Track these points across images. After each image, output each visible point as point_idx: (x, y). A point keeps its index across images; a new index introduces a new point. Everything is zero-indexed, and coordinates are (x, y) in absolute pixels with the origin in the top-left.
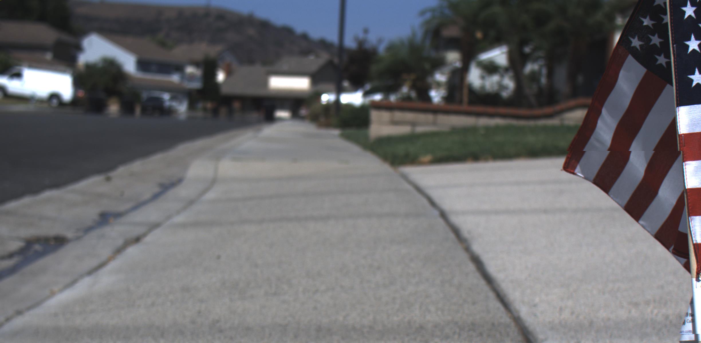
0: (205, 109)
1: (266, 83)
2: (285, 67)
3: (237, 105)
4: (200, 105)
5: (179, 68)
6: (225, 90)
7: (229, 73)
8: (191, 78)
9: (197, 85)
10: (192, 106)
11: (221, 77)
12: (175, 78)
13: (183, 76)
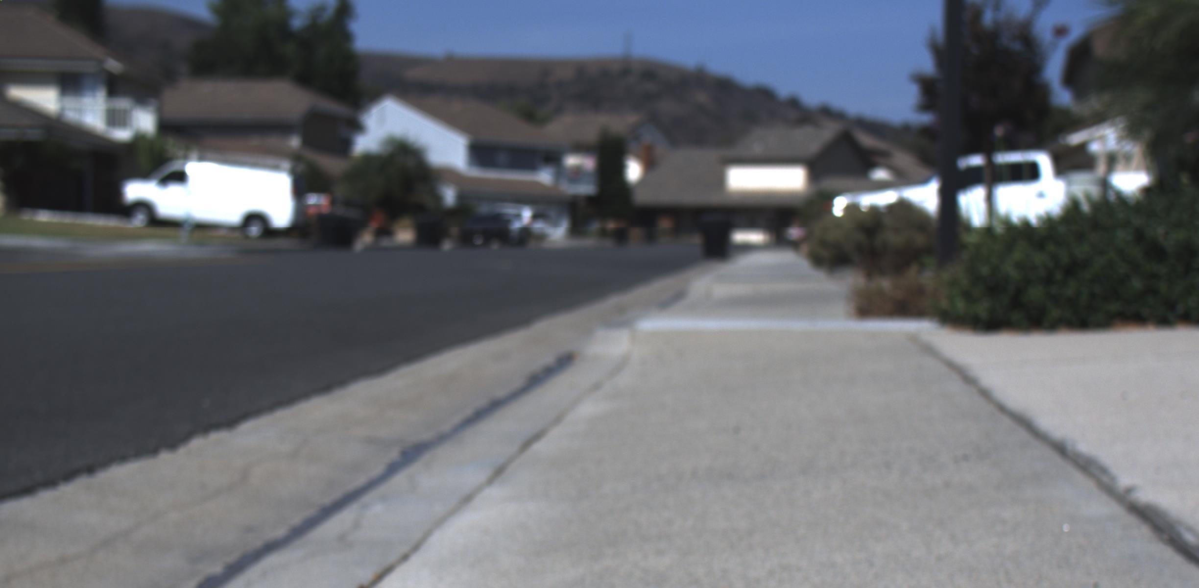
0: (603, 233)
1: (721, 181)
2: (757, 149)
3: (665, 224)
4: (595, 226)
5: (552, 158)
6: (642, 198)
7: (649, 164)
8: (577, 174)
9: (586, 189)
10: (576, 229)
11: (634, 171)
12: (545, 177)
13: (560, 172)
